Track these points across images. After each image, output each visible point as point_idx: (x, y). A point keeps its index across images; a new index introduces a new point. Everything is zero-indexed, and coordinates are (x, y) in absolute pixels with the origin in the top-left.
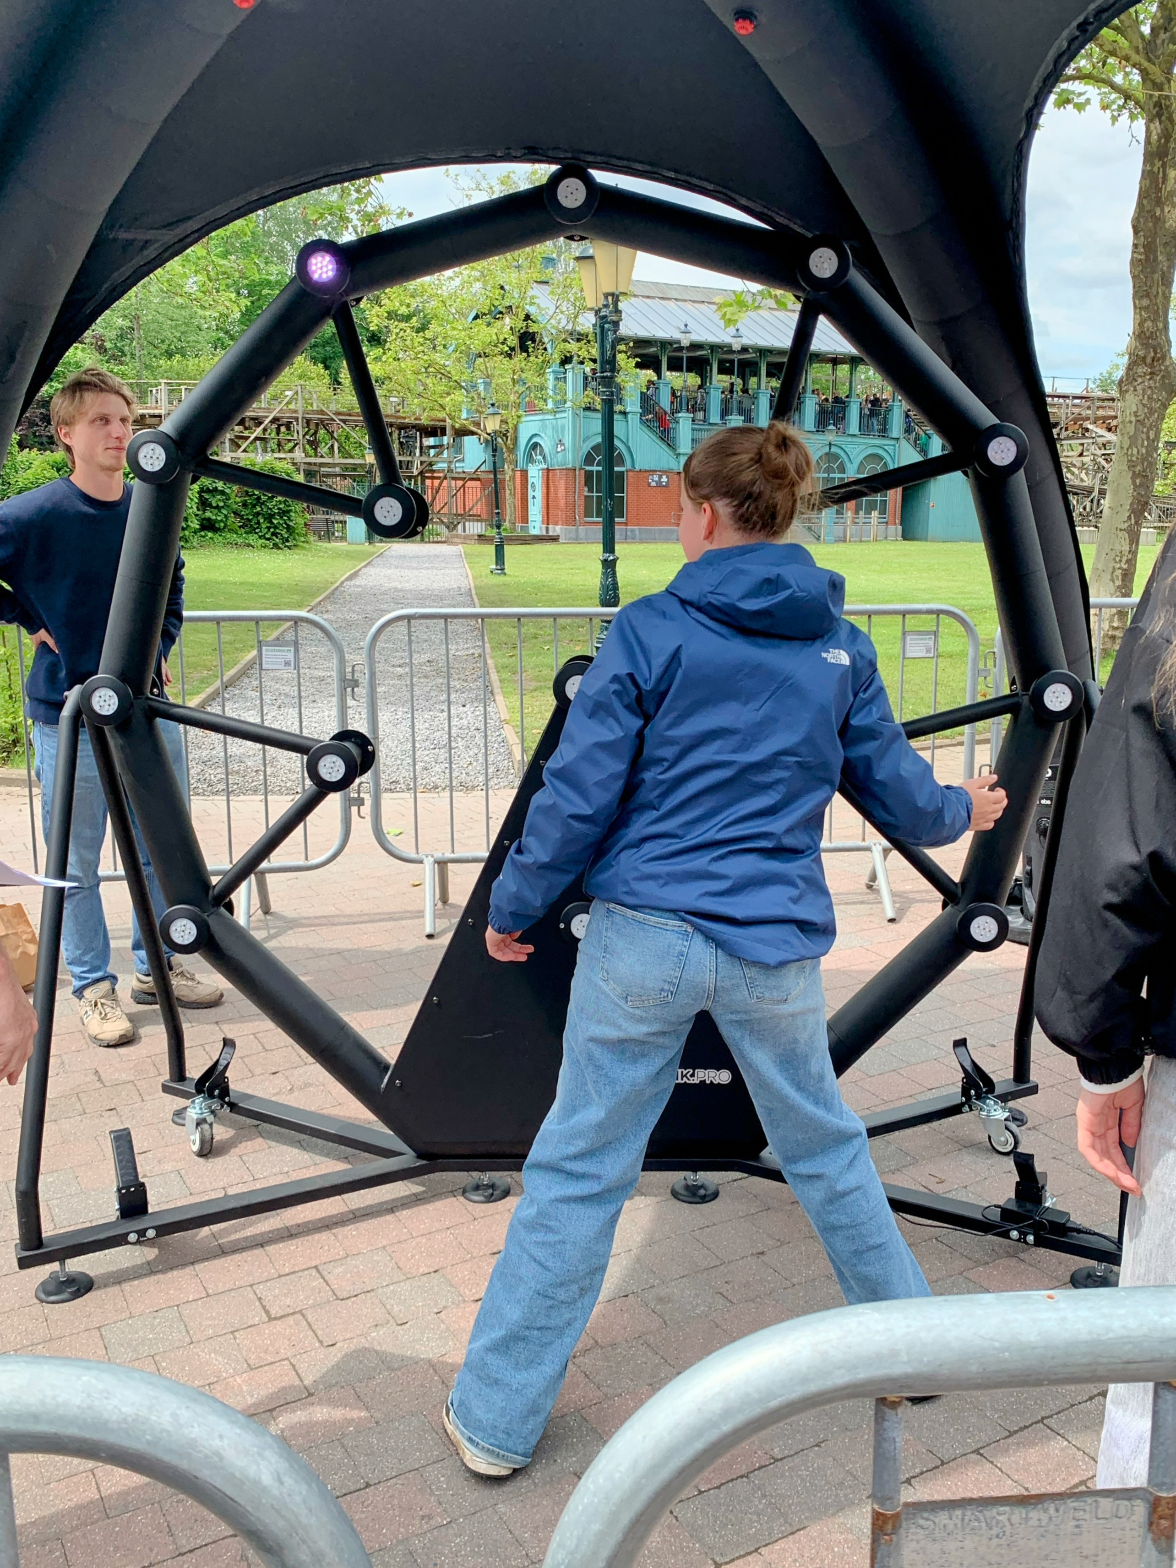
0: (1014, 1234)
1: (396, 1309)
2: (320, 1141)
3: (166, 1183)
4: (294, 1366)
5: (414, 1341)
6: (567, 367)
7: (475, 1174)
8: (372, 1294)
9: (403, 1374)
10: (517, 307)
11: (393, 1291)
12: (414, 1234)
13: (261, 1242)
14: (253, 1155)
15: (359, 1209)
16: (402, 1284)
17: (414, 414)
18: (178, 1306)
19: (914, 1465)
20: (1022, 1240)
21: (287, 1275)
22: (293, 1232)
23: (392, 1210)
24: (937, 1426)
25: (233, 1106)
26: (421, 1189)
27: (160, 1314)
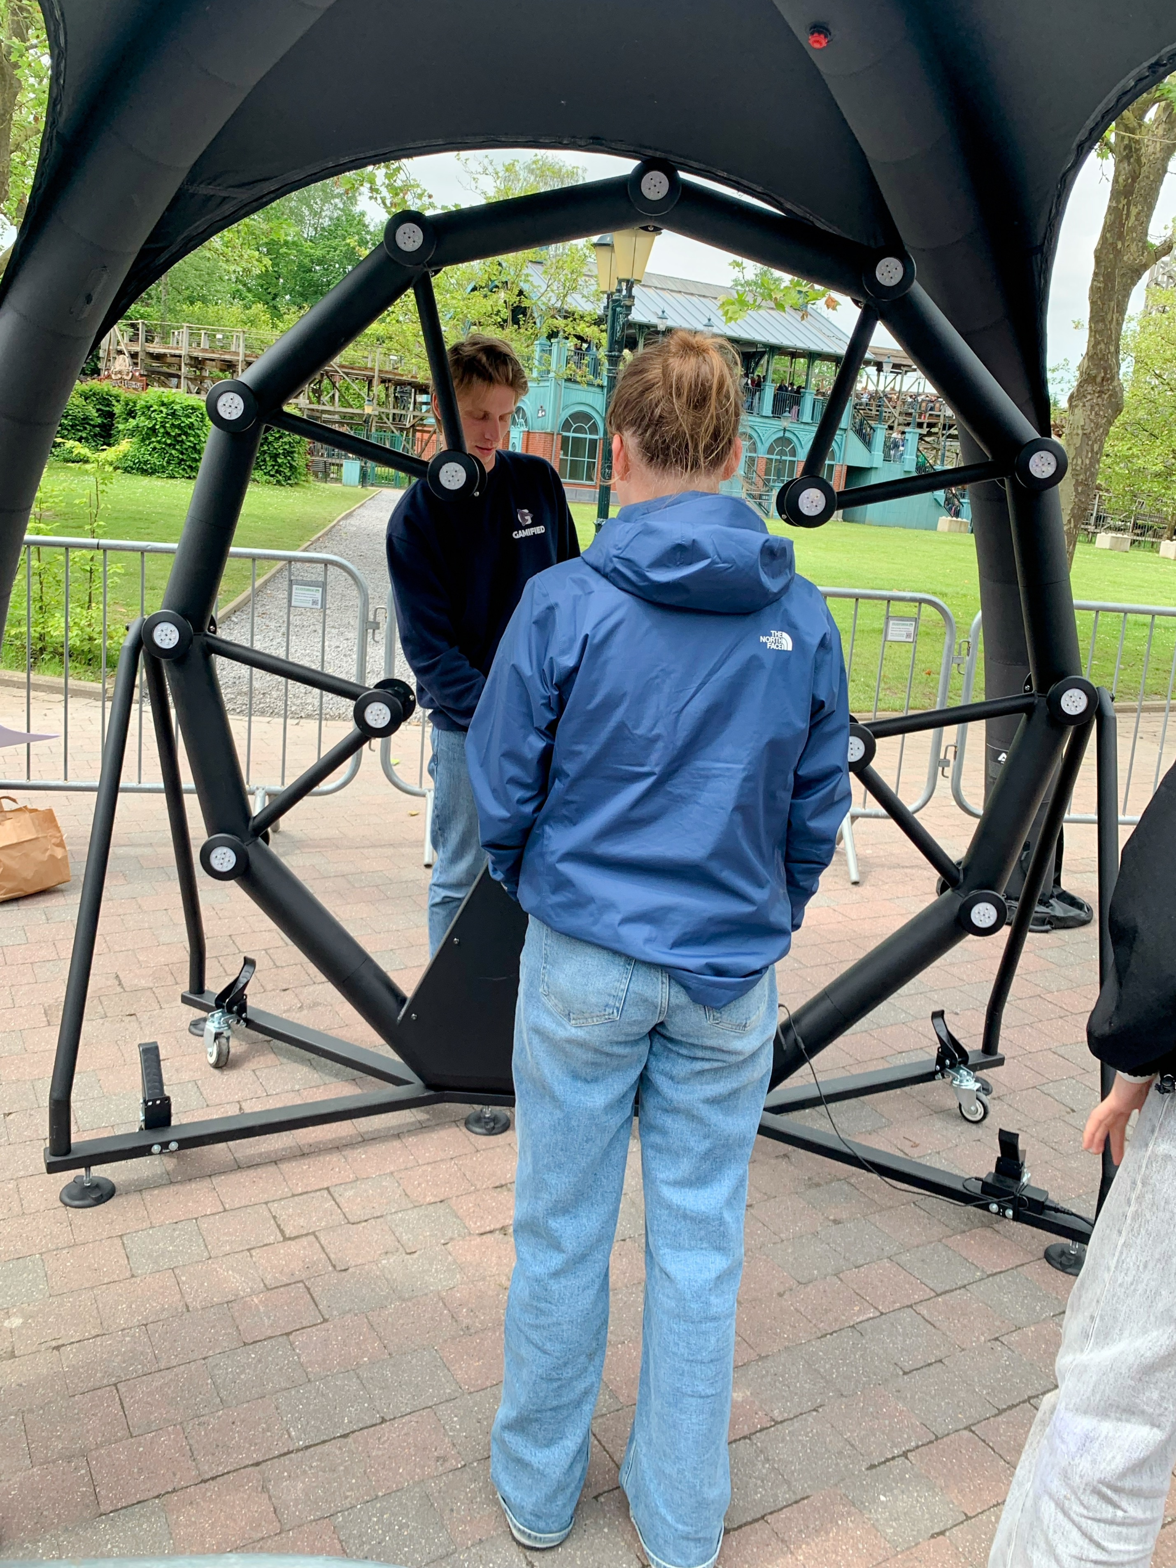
0: (994, 1207)
1: (405, 1237)
2: (329, 1062)
3: (183, 1092)
4: (308, 1289)
5: (424, 1271)
6: (553, 340)
7: (478, 1107)
8: (382, 1220)
9: (414, 1305)
10: (513, 283)
11: (401, 1219)
12: (420, 1162)
13: (275, 1160)
14: (266, 1071)
15: (367, 1132)
16: (410, 1212)
17: (410, 372)
18: (196, 1219)
19: (909, 1439)
20: (1001, 1214)
21: (301, 1194)
22: (306, 1151)
23: (398, 1136)
24: (928, 1398)
25: (249, 1023)
26: (426, 1116)
27: (179, 1226)
